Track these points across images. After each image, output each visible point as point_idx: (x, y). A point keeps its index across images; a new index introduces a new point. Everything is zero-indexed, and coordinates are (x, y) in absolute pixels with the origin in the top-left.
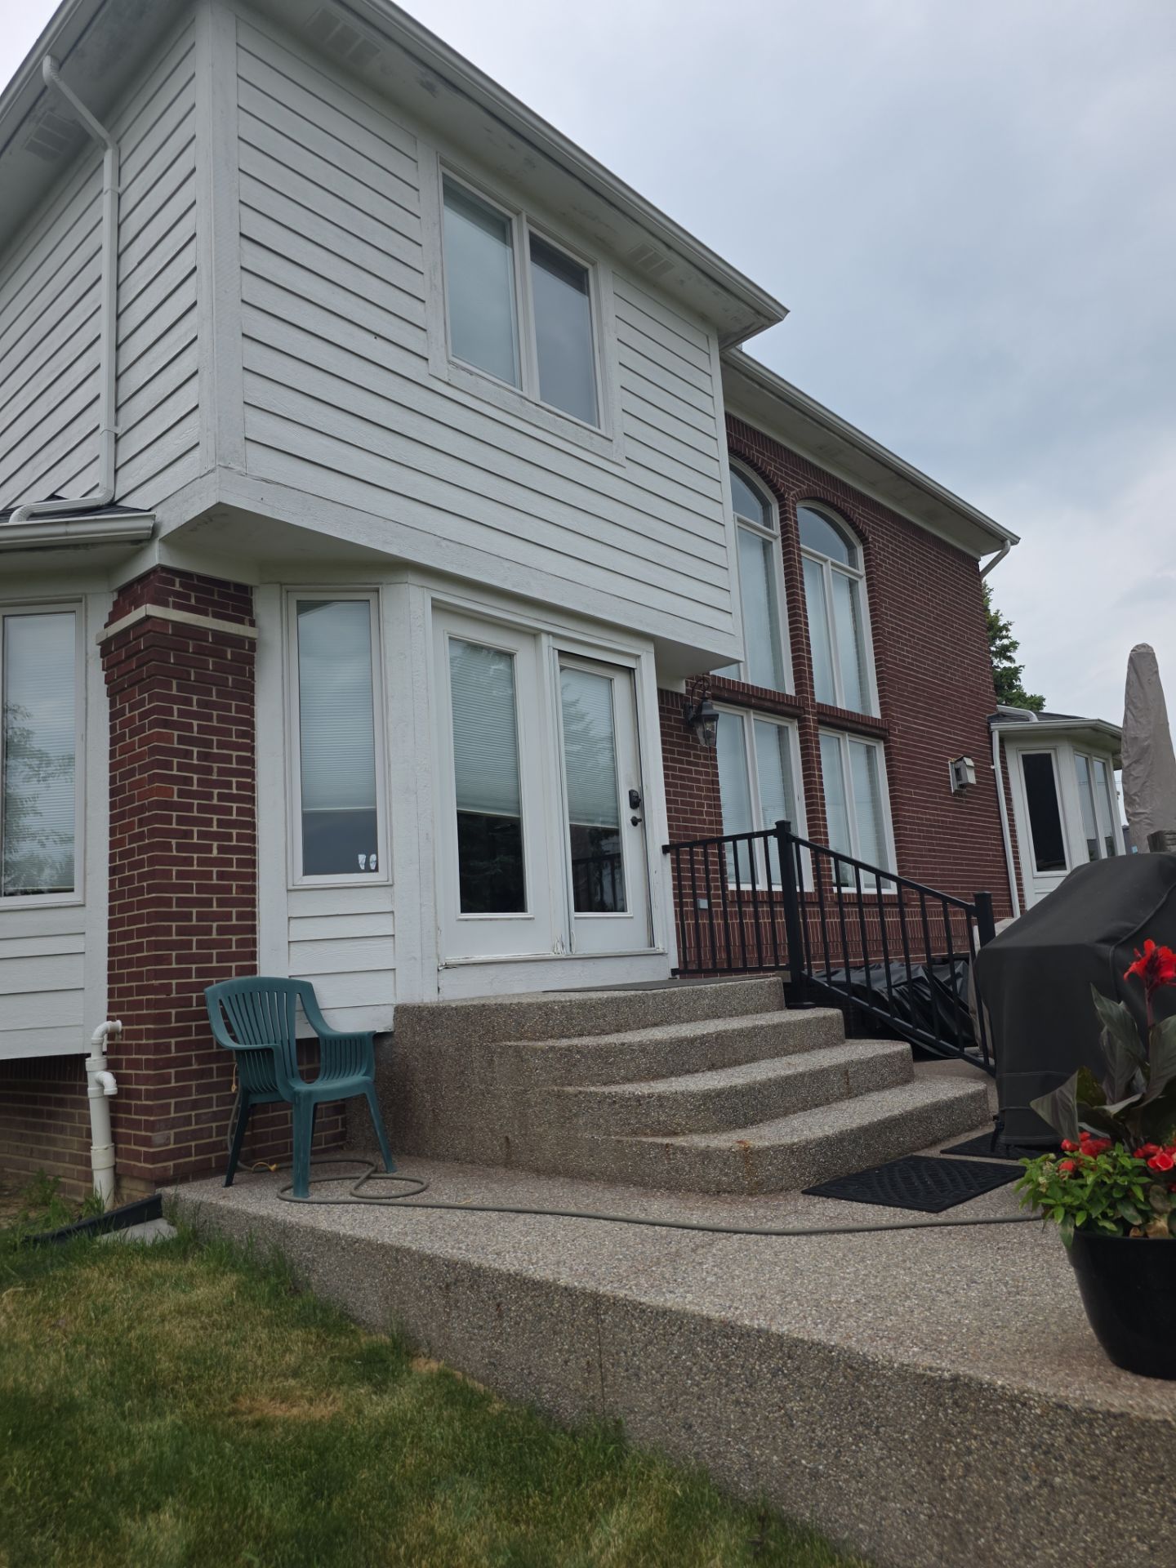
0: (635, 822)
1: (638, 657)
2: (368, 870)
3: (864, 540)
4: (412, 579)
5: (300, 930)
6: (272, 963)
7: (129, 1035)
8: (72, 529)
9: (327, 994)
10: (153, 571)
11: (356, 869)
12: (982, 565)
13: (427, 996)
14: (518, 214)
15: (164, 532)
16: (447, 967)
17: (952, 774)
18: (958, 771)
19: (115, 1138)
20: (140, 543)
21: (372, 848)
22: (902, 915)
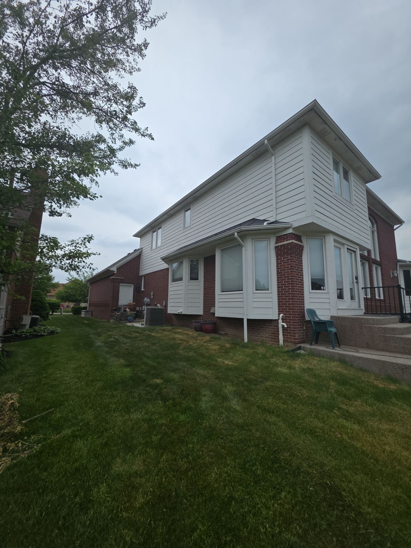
0: (356, 282)
1: (356, 249)
2: (323, 290)
3: (376, 223)
4: (331, 234)
5: (312, 300)
6: (307, 306)
7: (286, 317)
8: (276, 226)
9: (318, 313)
10: (289, 234)
11: (321, 289)
12: (395, 228)
13: (335, 314)
14: (340, 161)
15: (293, 227)
16: (338, 309)
17: (391, 274)
18: (393, 273)
19: (283, 335)
20: (286, 228)
21: (324, 286)
22: (385, 304)
